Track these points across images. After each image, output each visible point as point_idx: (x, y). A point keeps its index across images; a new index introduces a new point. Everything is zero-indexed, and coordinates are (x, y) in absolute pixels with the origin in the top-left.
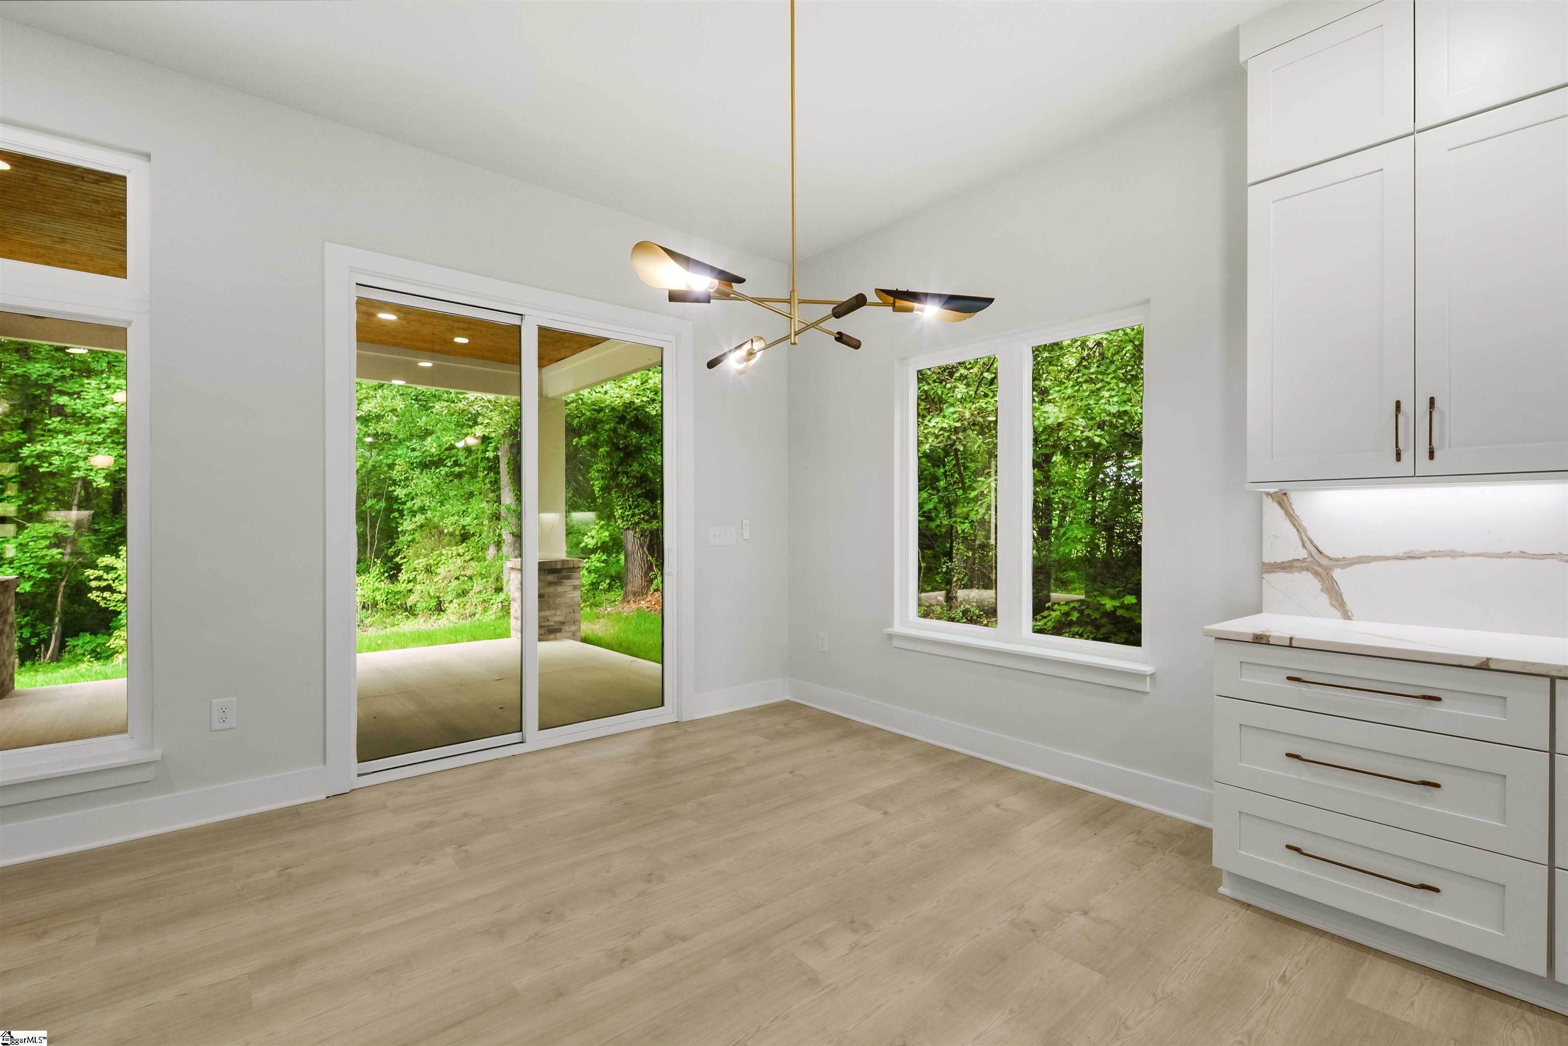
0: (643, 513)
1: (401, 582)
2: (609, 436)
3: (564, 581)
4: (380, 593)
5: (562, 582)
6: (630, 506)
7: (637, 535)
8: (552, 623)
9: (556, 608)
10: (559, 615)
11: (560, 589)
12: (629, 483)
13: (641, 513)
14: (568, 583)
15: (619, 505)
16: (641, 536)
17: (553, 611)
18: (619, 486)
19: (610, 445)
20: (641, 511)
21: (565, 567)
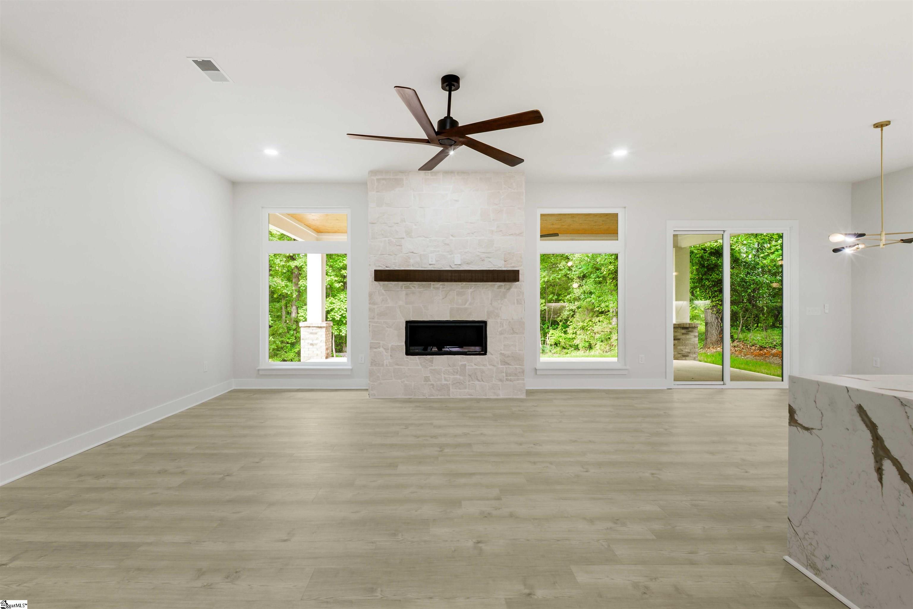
0: (718, 301)
1: (570, 334)
2: (699, 261)
3: (690, 333)
4: (562, 338)
5: (689, 334)
6: (710, 297)
7: (714, 312)
8: (684, 352)
9: (686, 345)
10: (688, 349)
11: (688, 337)
12: (710, 285)
13: (717, 301)
14: (692, 334)
15: (703, 296)
16: (717, 313)
17: (685, 347)
18: (703, 286)
19: (699, 265)
20: (716, 299)
21: (690, 326)
